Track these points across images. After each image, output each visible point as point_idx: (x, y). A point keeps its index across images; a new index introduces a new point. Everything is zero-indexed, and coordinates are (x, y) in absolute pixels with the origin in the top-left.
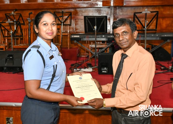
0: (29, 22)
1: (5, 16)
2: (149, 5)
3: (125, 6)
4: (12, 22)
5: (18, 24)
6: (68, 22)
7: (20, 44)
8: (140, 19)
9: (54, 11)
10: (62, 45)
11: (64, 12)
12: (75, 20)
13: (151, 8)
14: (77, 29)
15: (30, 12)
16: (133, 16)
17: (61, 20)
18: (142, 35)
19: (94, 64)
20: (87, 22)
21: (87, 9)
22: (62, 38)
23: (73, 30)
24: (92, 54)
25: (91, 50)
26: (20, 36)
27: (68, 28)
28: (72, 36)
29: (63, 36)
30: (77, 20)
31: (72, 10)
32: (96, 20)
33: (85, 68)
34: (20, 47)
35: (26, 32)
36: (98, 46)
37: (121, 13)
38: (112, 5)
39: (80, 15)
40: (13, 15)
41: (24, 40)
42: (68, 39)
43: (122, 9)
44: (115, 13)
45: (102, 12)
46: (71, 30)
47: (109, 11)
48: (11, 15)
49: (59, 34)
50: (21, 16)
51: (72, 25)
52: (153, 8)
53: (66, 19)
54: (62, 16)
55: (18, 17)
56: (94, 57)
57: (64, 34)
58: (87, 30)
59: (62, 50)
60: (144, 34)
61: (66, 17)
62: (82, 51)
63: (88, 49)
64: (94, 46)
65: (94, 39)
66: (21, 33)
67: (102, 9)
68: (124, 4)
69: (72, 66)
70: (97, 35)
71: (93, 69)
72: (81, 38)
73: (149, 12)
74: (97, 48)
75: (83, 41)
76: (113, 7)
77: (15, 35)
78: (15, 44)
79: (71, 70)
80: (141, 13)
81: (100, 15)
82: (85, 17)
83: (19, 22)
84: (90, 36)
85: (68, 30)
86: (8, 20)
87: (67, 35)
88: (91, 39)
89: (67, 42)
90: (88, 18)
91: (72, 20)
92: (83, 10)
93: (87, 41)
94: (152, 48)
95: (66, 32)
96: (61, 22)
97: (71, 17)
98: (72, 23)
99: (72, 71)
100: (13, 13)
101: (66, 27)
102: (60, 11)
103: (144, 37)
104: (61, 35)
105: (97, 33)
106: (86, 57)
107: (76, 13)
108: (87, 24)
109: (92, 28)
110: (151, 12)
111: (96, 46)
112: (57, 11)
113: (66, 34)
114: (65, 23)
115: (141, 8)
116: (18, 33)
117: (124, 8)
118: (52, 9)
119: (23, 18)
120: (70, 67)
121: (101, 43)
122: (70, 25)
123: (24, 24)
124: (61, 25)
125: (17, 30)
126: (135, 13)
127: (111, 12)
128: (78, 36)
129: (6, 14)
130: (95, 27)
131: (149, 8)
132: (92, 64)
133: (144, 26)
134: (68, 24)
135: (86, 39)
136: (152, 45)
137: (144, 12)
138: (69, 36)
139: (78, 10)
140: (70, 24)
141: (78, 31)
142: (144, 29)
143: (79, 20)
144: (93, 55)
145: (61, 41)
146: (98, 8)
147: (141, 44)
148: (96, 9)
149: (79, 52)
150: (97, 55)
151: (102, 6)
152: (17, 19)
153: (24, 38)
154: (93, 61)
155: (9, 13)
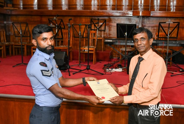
0: (69, 27)
1: (48, 20)
2: (172, 16)
3: (152, 17)
4: (54, 26)
5: (60, 28)
6: (103, 28)
7: (61, 45)
8: (164, 28)
9: (91, 18)
10: (97, 48)
11: (100, 19)
12: (109, 26)
13: (173, 19)
14: (111, 35)
15: (70, 18)
16: (158, 26)
17: (96, 26)
18: (165, 42)
19: (124, 65)
20: (119, 29)
21: (119, 17)
22: (97, 42)
23: (107, 35)
24: (122, 56)
25: (122, 53)
26: (61, 39)
27: (103, 33)
28: (106, 41)
29: (98, 40)
30: (111, 27)
31: (106, 18)
32: (126, 27)
33: (116, 68)
34: (61, 48)
35: (66, 36)
36: (127, 50)
37: (148, 23)
38: (141, 15)
39: (113, 22)
40: (55, 20)
41: (64, 42)
42: (103, 43)
43: (149, 19)
44: (143, 22)
45: (133, 21)
46: (105, 35)
47: (138, 20)
48: (53, 20)
49: (95, 38)
50: (62, 21)
51: (106, 31)
52: (175, 19)
53: (101, 26)
54: (98, 23)
55: (60, 22)
56: (124, 59)
57: (98, 38)
58: (119, 36)
59: (97, 52)
60: (167, 41)
61: (101, 24)
62: (114, 54)
63: (119, 52)
64: (124, 49)
65: (124, 44)
66: (62, 36)
67: (132, 18)
68: (151, 15)
69: (105, 66)
70: (127, 40)
71: (123, 69)
72: (113, 43)
73: (172, 22)
74: (127, 52)
75: (115, 45)
76: (141, 17)
77: (57, 38)
78: (57, 45)
79: (104, 69)
80: (165, 23)
81: (130, 23)
82: (117, 24)
83: (60, 27)
84: (121, 41)
85: (103, 35)
86: (50, 24)
87: (102, 40)
88: (122, 44)
89: (101, 45)
90: (120, 25)
91: (106, 27)
92: (116, 18)
93: (119, 45)
94: (173, 53)
95: (101, 36)
96: (97, 28)
97: (106, 24)
98: (106, 29)
99: (105, 71)
100: (55, 18)
101: (101, 32)
102: (96, 18)
103: (167, 43)
104: (96, 39)
105: (127, 38)
106: (117, 59)
107: (110, 21)
108: (119, 31)
109: (123, 34)
110: (174, 22)
111: (126, 50)
112: (94, 18)
113: (101, 38)
114: (100, 29)
115: (165, 18)
116: (59, 36)
117: (151, 18)
118: (89, 16)
119: (64, 23)
120: (103, 67)
121: (130, 47)
122: (104, 31)
123: (64, 28)
124: (97, 30)
125: (58, 33)
126: (160, 23)
127: (139, 21)
128: (111, 41)
129: (49, 19)
130: (126, 34)
131: (172, 19)
132: (122, 65)
133: (167, 34)
134: (103, 29)
135: (117, 44)
136: (173, 50)
137: (167, 22)
138: (103, 40)
139: (112, 18)
140: (104, 29)
141: (111, 36)
142: (167, 37)
143: (112, 27)
144: (123, 58)
145: (96, 44)
146: (129, 17)
147: (164, 49)
148: (127, 17)
149: (112, 55)
150: (127, 58)
151: (132, 16)
152: (59, 23)
153: (64, 41)
154: (123, 62)
155: (51, 18)
